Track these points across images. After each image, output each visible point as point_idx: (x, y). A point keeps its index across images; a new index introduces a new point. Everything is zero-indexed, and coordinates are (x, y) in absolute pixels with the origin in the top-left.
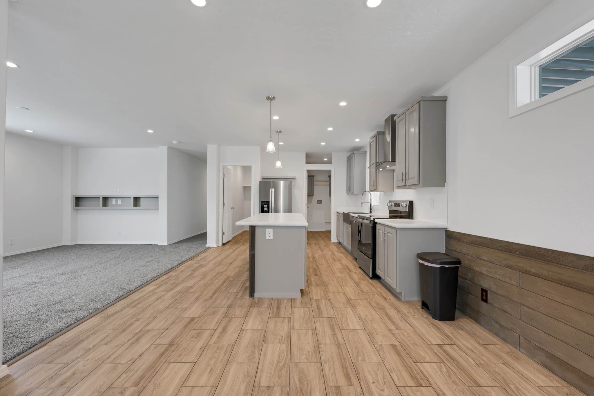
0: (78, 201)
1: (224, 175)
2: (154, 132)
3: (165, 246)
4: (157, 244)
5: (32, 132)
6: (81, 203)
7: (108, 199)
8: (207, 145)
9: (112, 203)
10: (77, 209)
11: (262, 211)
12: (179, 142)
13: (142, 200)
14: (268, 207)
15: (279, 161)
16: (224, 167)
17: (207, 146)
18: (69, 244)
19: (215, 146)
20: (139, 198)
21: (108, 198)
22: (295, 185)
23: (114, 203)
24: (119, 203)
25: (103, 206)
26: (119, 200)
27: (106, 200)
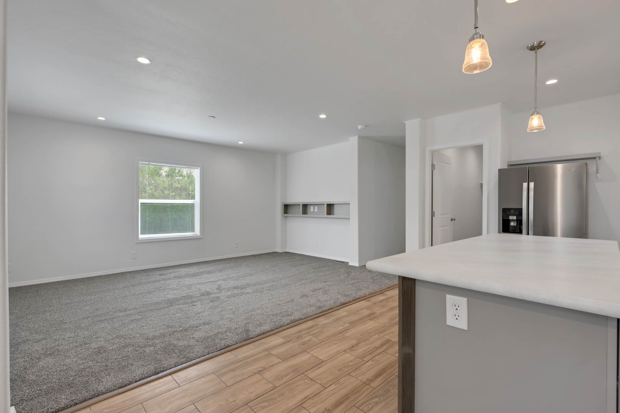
0: (287, 208)
1: (433, 166)
2: (327, 116)
3: (357, 267)
4: (348, 263)
5: (243, 143)
6: (290, 210)
7: (307, 207)
8: (405, 122)
9: (310, 210)
10: (287, 217)
11: (506, 228)
12: (366, 126)
13: (335, 207)
14: (519, 222)
15: (538, 113)
16: (433, 153)
17: (405, 124)
18: (280, 251)
20: (333, 204)
21: (307, 205)
22: (597, 173)
23: (312, 210)
24: (316, 210)
25: (303, 214)
26: (316, 207)
27: (305, 207)
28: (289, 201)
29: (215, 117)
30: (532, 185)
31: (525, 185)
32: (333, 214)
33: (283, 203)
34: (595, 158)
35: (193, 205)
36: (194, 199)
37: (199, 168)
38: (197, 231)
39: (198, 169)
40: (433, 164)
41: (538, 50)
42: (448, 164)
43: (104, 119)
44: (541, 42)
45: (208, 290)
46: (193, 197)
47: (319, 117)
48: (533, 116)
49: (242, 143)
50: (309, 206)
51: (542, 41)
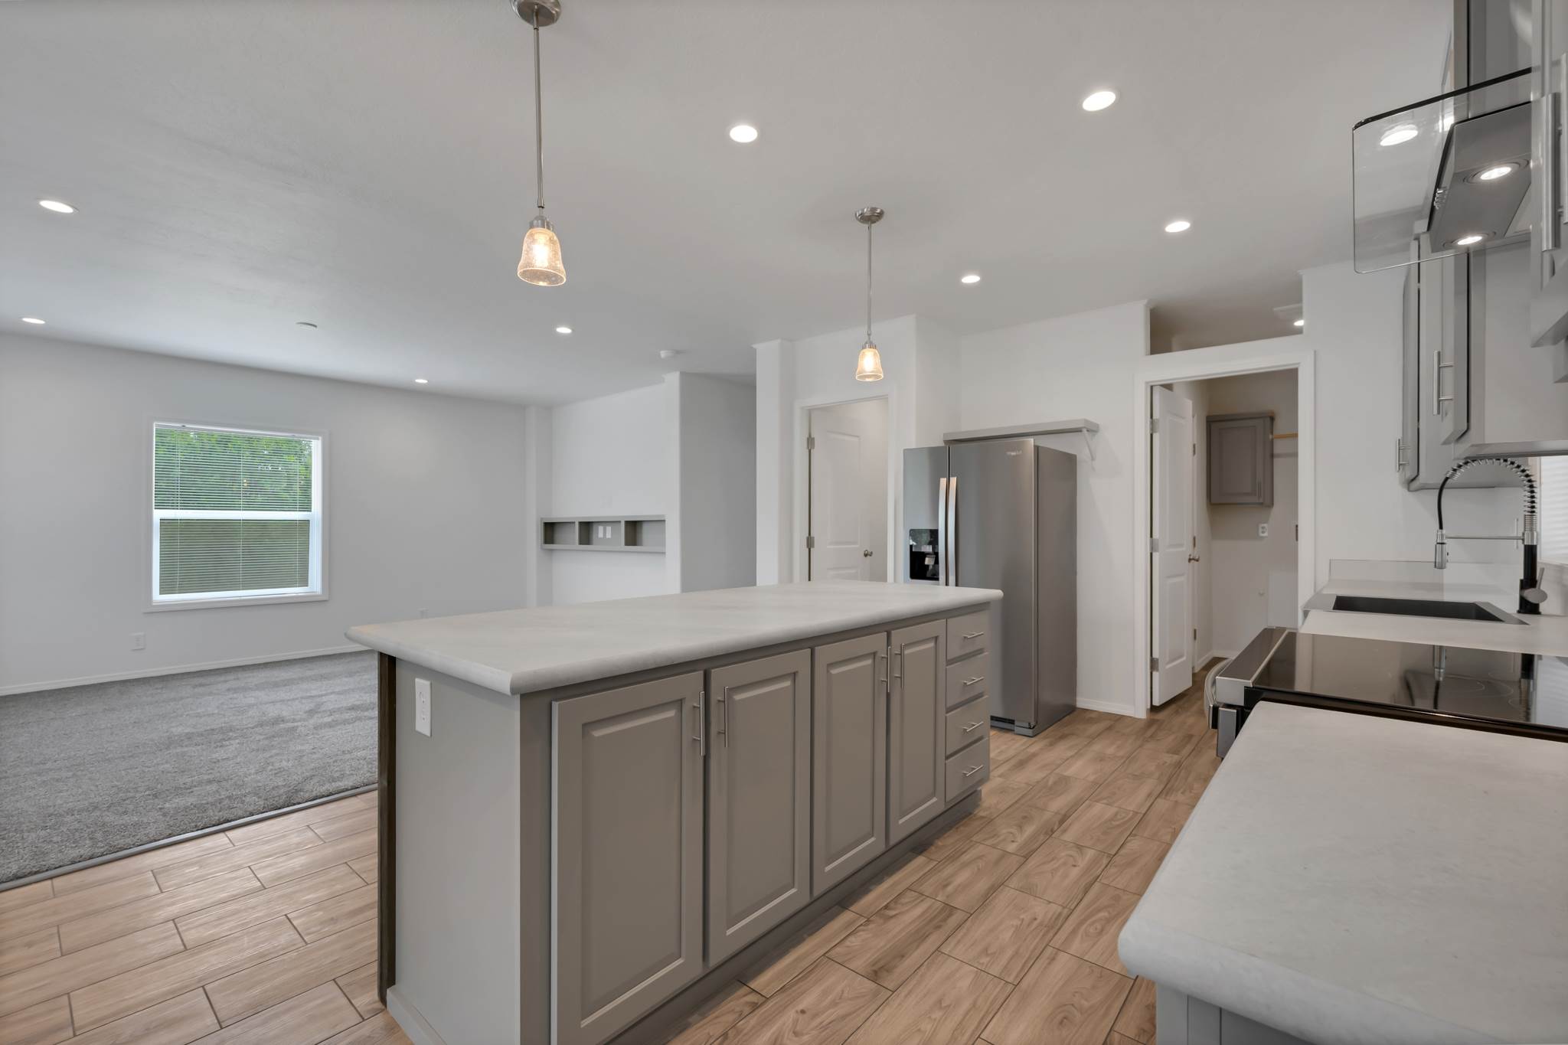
0: (550, 531)
1: (810, 442)
2: (573, 330)
6: (559, 534)
8: (754, 346)
10: (549, 549)
11: (915, 569)
13: (645, 528)
15: (873, 346)
16: (810, 412)
17: (755, 350)
19: (775, 344)
20: (639, 522)
21: (592, 522)
22: (1093, 459)
23: (601, 535)
24: (609, 535)
25: (581, 543)
26: (609, 529)
27: (587, 528)
28: (555, 516)
29: (315, 326)
30: (953, 481)
31: (943, 481)
32: (641, 545)
33: (542, 519)
34: (1078, 430)
35: (305, 524)
36: (310, 510)
37: (320, 438)
38: (315, 584)
39: (318, 439)
40: (812, 436)
41: (873, 225)
42: (858, 437)
43: (42, 322)
44: (873, 210)
45: (284, 714)
46: (306, 507)
47: (555, 331)
48: (864, 350)
49: (425, 381)
50: (595, 526)
51: (875, 209)
